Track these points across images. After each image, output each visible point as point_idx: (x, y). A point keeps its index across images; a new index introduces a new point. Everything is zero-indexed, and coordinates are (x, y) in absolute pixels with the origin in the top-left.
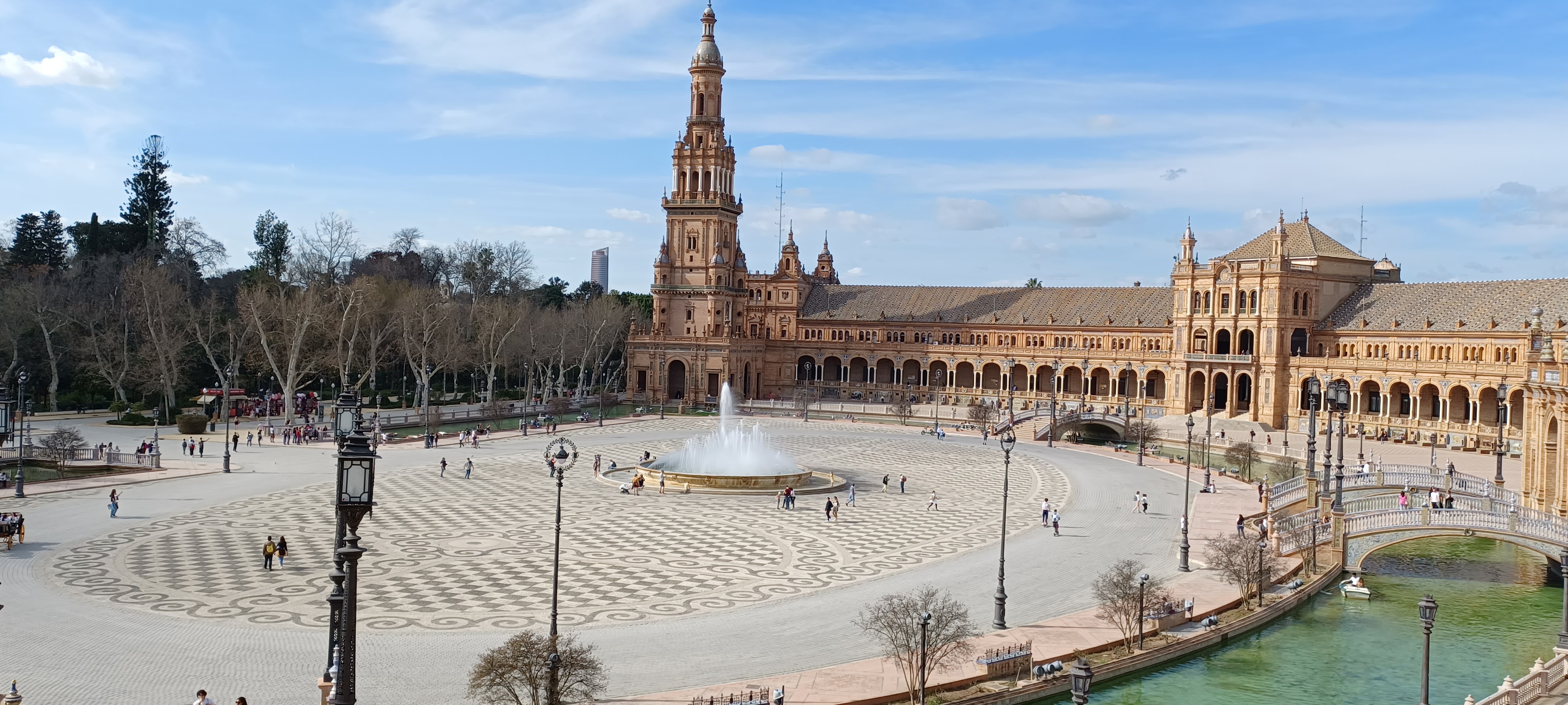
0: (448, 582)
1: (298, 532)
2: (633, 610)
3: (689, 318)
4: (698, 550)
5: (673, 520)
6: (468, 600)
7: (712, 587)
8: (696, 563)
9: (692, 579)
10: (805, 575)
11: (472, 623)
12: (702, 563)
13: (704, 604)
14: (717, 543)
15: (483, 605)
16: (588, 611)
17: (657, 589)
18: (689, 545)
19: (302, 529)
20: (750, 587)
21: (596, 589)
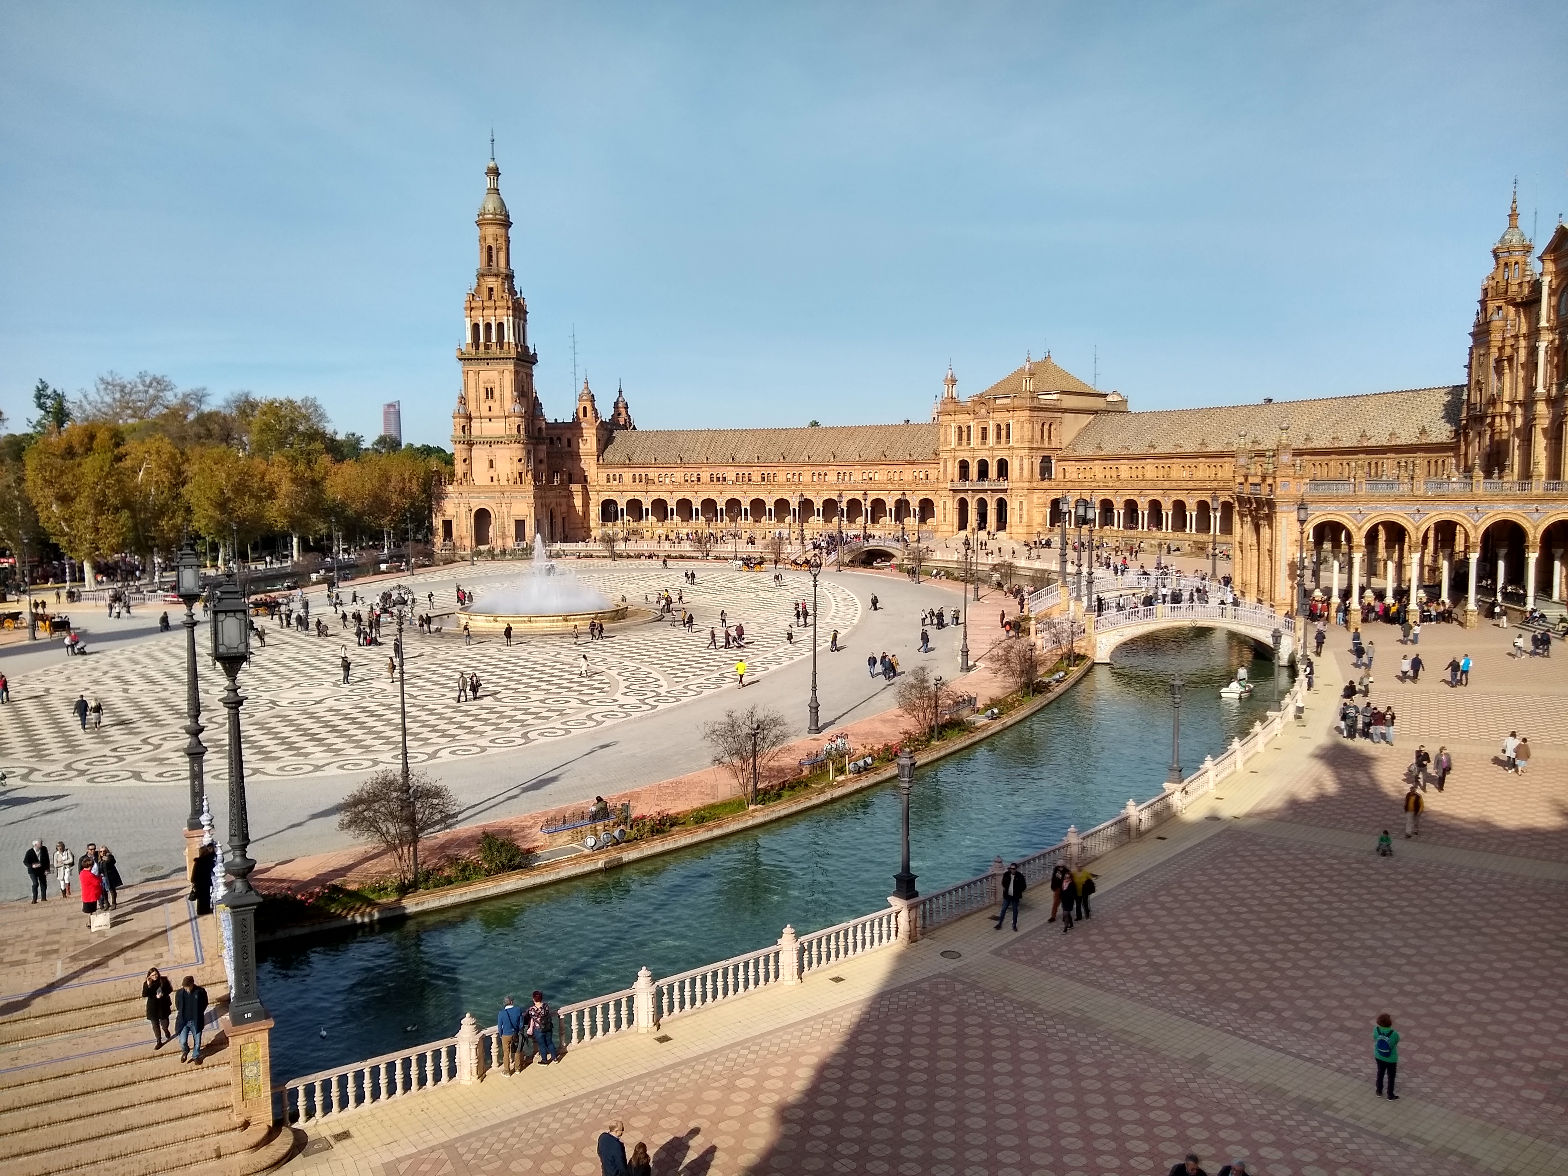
0: (286, 731)
1: (121, 694)
2: (473, 745)
3: (491, 466)
4: (528, 685)
5: (500, 660)
6: (310, 747)
7: (547, 718)
8: (528, 698)
9: (526, 712)
10: (632, 700)
11: (317, 768)
12: (534, 698)
13: (542, 734)
14: (546, 677)
15: (325, 751)
16: (430, 750)
17: (493, 724)
18: (519, 682)
19: (126, 691)
20: (583, 716)
21: (434, 729)
